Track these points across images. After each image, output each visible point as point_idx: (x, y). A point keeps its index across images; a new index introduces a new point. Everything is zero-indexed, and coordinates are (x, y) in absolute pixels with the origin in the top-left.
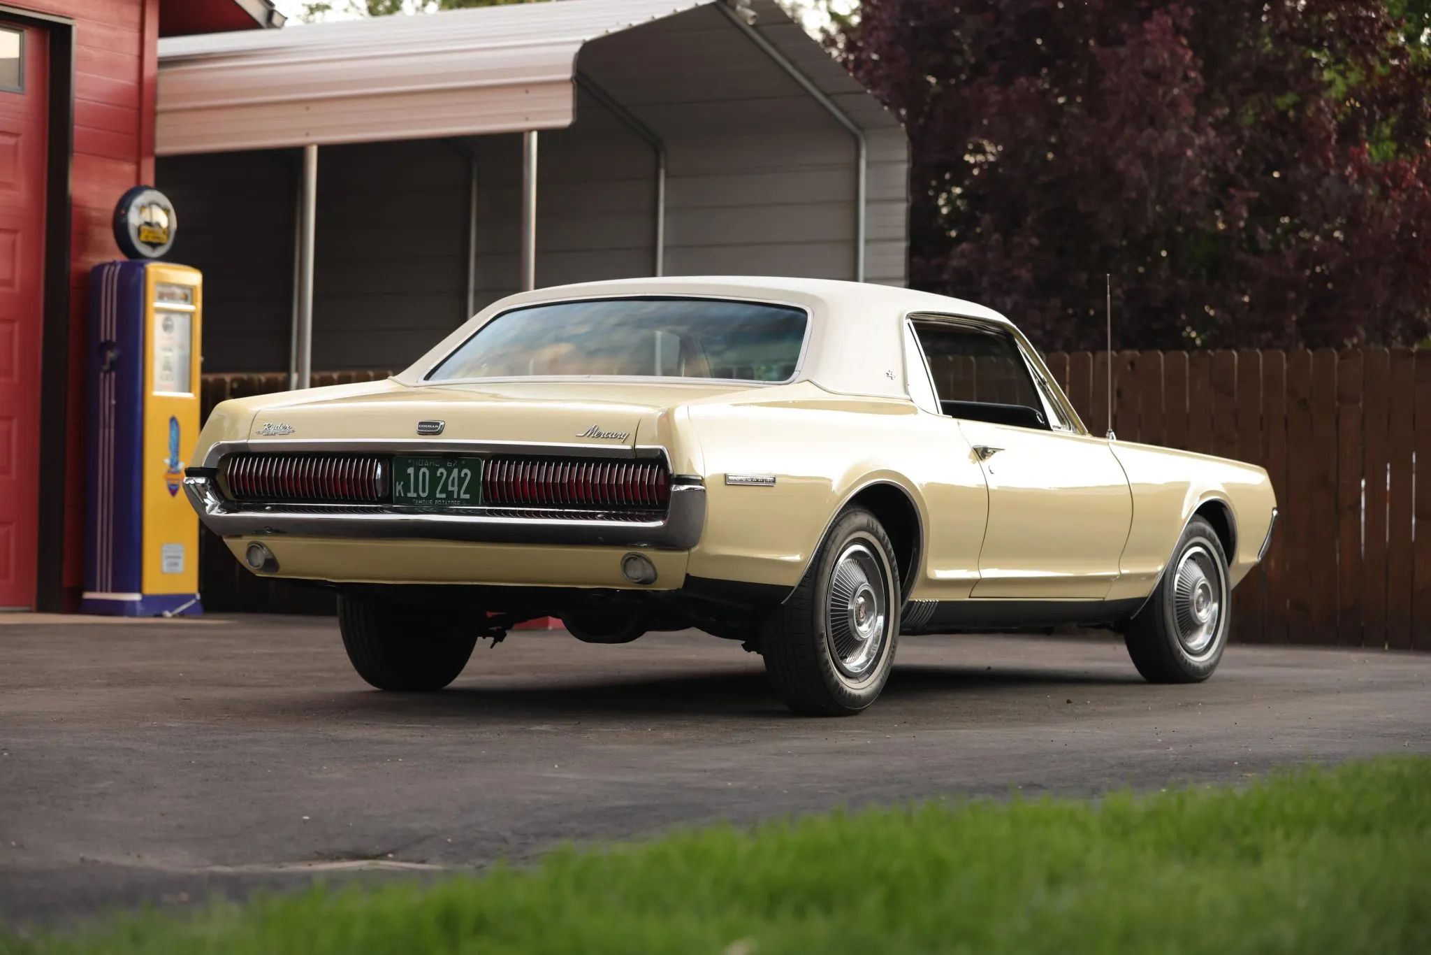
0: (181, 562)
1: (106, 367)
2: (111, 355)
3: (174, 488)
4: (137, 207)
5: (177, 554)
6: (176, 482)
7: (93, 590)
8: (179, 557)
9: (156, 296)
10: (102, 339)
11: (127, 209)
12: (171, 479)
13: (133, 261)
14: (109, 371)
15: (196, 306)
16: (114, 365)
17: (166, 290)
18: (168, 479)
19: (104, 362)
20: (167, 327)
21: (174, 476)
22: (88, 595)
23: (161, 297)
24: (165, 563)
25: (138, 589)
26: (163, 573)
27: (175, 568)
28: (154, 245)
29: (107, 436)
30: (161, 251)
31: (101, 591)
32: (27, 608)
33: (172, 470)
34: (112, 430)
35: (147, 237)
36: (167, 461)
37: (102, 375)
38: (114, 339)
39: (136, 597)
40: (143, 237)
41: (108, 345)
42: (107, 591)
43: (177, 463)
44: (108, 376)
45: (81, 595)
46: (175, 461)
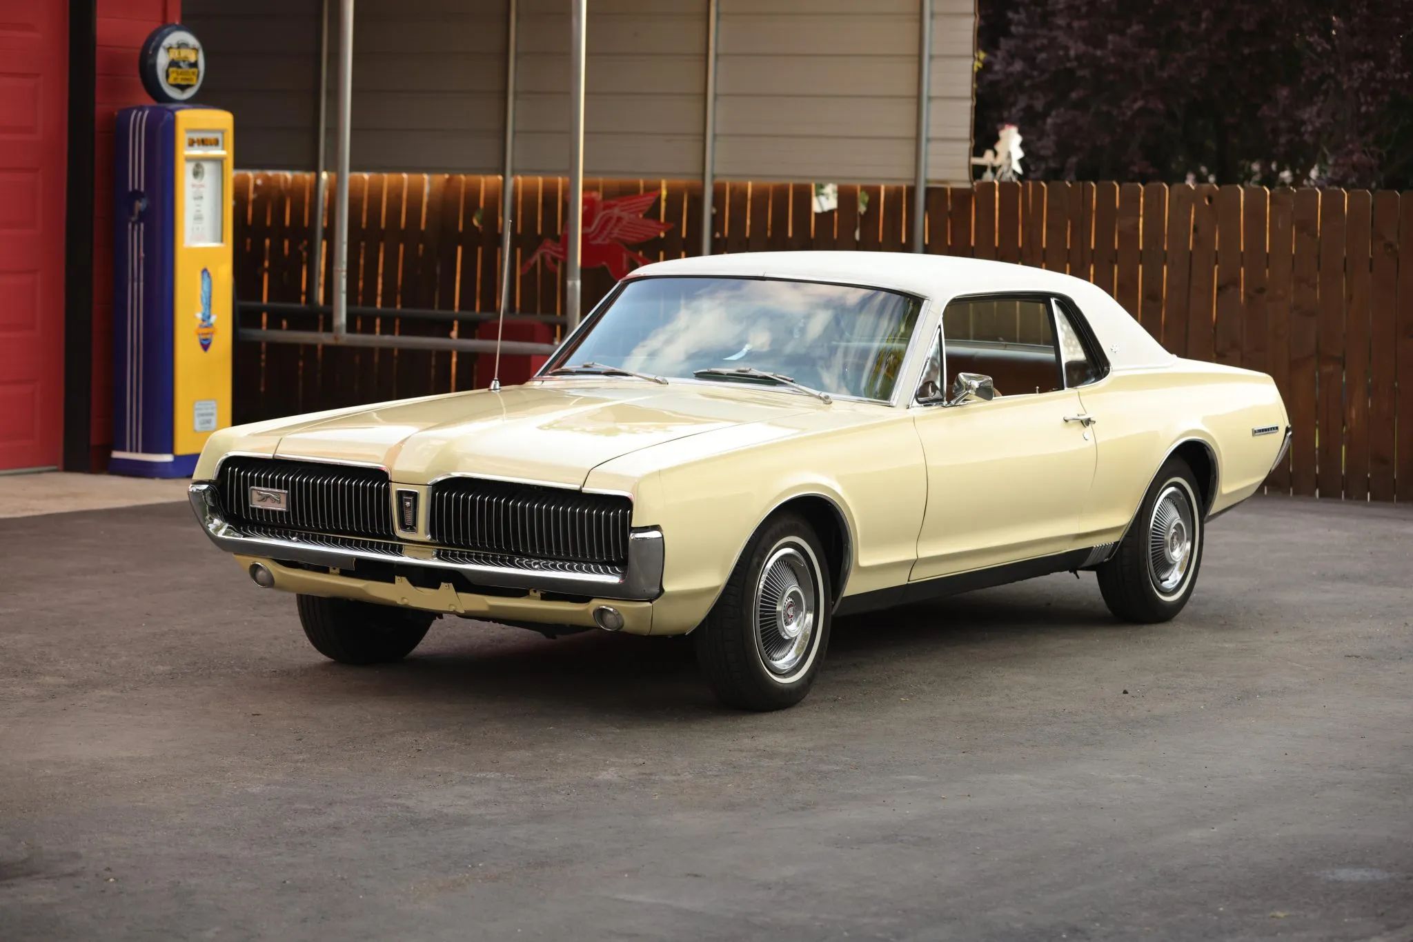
0: (214, 419)
1: (134, 219)
2: (140, 205)
3: (205, 343)
4: (164, 48)
5: (210, 411)
6: (208, 336)
7: (123, 449)
8: (211, 414)
9: (186, 142)
10: (130, 189)
11: (156, 50)
12: (203, 334)
13: (162, 105)
14: (138, 222)
15: (227, 150)
16: (143, 216)
17: (196, 136)
18: (199, 334)
19: (132, 213)
20: (196, 174)
21: (206, 331)
22: (117, 455)
23: (192, 143)
24: (197, 420)
25: (170, 449)
26: (195, 431)
27: (207, 425)
28: (183, 88)
29: (136, 289)
30: (189, 93)
31: (131, 451)
32: (55, 467)
33: (205, 324)
34: (142, 284)
35: (175, 79)
36: (199, 316)
37: (130, 226)
38: (142, 189)
39: (168, 458)
40: (171, 80)
41: (137, 195)
42: (137, 451)
43: (209, 317)
44: (136, 227)
45: (110, 453)
46: (207, 314)
